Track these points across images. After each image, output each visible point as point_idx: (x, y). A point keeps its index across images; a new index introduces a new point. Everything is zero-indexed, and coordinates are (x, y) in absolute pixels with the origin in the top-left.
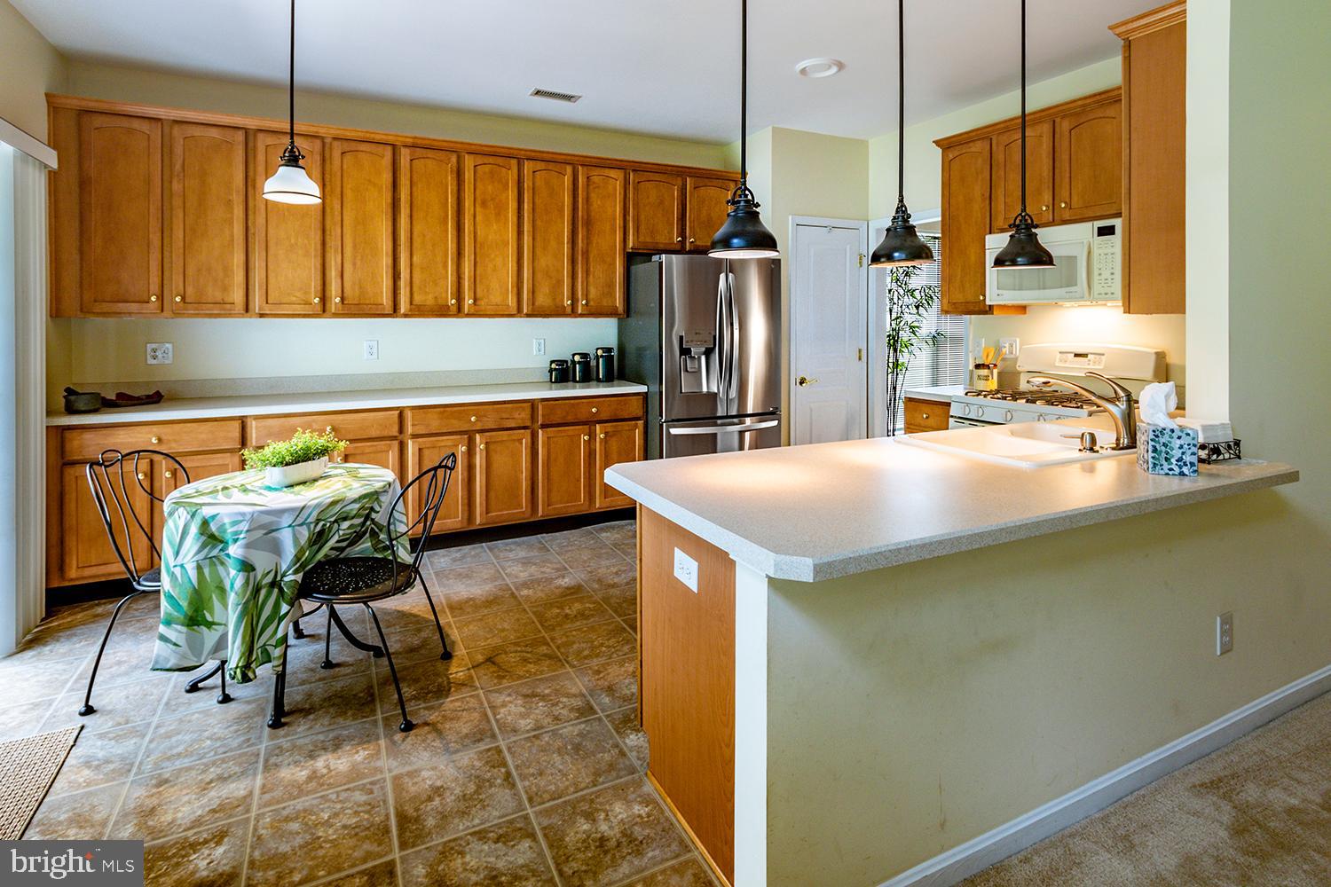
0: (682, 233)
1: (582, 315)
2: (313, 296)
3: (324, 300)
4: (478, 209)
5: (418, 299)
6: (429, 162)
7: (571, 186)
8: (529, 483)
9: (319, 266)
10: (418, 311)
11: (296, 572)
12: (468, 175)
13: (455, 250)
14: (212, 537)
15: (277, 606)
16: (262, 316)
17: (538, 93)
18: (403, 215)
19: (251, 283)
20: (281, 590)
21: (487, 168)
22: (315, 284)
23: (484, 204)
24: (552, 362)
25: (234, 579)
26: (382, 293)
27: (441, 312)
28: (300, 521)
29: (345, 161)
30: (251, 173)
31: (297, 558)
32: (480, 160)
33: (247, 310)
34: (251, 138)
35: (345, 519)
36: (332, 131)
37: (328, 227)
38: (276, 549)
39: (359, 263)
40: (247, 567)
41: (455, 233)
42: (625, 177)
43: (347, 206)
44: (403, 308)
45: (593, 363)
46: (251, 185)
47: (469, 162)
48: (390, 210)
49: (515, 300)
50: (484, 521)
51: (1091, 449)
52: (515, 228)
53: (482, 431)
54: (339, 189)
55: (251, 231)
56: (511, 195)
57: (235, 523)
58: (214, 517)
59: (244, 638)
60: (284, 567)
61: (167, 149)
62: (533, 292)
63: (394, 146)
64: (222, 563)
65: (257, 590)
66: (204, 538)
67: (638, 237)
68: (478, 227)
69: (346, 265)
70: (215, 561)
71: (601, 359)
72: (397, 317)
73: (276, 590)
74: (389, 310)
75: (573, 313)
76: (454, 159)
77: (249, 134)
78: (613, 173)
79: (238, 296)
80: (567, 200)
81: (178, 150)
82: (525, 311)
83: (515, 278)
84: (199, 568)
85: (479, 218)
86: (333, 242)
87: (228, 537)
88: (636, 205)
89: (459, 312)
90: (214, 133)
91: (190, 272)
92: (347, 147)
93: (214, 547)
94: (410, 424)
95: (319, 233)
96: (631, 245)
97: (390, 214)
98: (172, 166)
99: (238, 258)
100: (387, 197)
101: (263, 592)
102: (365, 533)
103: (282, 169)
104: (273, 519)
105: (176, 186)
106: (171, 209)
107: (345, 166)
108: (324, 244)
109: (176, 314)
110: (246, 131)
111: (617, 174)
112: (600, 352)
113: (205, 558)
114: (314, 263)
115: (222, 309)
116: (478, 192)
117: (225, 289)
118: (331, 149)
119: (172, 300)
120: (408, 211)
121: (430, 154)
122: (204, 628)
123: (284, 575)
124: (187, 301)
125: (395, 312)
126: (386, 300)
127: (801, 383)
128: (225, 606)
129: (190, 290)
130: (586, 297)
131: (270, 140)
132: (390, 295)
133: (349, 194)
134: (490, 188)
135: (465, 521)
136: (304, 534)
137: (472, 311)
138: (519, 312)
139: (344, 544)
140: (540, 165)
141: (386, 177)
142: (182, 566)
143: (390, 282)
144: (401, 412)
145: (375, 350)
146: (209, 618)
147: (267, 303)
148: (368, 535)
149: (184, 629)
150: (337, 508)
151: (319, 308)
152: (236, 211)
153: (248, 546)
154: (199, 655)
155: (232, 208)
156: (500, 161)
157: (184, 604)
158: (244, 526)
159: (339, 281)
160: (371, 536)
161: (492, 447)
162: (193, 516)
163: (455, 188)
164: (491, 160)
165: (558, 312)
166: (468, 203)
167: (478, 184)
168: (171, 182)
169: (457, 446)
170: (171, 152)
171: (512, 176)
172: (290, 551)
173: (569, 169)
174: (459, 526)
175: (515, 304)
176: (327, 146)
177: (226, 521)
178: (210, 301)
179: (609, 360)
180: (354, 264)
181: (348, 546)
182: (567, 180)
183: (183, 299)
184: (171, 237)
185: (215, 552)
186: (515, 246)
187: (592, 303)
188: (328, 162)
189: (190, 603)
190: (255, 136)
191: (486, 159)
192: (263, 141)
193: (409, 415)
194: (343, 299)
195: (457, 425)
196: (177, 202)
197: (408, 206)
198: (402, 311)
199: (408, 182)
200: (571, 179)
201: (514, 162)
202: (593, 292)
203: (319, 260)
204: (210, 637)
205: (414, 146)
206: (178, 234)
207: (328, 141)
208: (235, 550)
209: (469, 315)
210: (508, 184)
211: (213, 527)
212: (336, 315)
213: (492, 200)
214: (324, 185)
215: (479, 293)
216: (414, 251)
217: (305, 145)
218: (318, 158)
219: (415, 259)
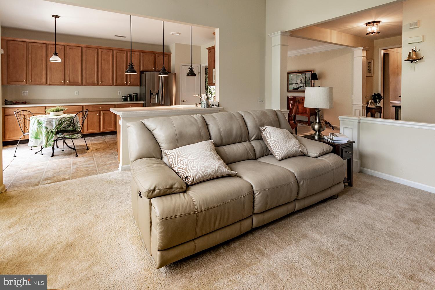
0: (155, 67)
1: (129, 86)
2: (62, 81)
3: (65, 81)
4: (103, 62)
5: (88, 81)
6: (90, 51)
7: (126, 56)
8: (114, 122)
9: (63, 74)
10: (87, 84)
11: (56, 129)
12: (100, 54)
13: (97, 71)
14: (40, 123)
15: (52, 135)
16: (50, 85)
17: (116, 36)
18: (84, 62)
19: (47, 77)
20: (53, 132)
21: (105, 52)
22: (62, 78)
23: (104, 60)
24: (123, 96)
25: (44, 130)
26: (79, 80)
27: (93, 84)
28: (56, 120)
29: (70, 51)
30: (47, 54)
31: (56, 127)
32: (103, 50)
33: (46, 83)
34: (47, 46)
35: (66, 121)
36: (67, 44)
37: (66, 65)
38: (52, 125)
39: (73, 73)
40: (46, 128)
41: (97, 66)
42: (140, 54)
43: (70, 61)
44: (84, 83)
45: (132, 97)
46: (47, 57)
47: (100, 51)
48: (81, 61)
49: (112, 82)
50: (103, 131)
51: (197, 106)
52: (112, 66)
53: (102, 111)
54: (68, 57)
55: (47, 66)
56: (111, 58)
57: (44, 120)
58: (40, 119)
59: (46, 140)
60: (53, 128)
61: (27, 48)
62: (117, 80)
63: (82, 47)
64: (42, 128)
65: (48, 133)
66: (38, 123)
67: (143, 68)
68: (103, 66)
69: (70, 74)
70: (40, 127)
71: (134, 96)
72: (82, 85)
73: (52, 133)
74: (80, 84)
75: (127, 85)
76: (97, 50)
77: (47, 45)
78: (137, 53)
79: (44, 80)
80: (125, 59)
81: (30, 48)
82: (115, 84)
83: (112, 77)
84: (37, 128)
85: (103, 63)
86: (67, 69)
87: (43, 123)
88: (143, 60)
89: (98, 84)
90: (38, 45)
91: (33, 75)
92: (70, 47)
93: (40, 125)
94: (85, 108)
95: (64, 66)
96: (141, 69)
97: (81, 62)
98: (28, 52)
99: (44, 72)
100: (80, 58)
101: (49, 133)
102: (70, 125)
103: (53, 56)
104: (52, 120)
105: (30, 56)
106: (28, 61)
107: (70, 52)
108: (65, 69)
109: (30, 85)
110: (46, 44)
111: (138, 53)
112: (134, 94)
113: (38, 127)
114: (62, 73)
115: (41, 84)
116: (103, 57)
117: (41, 79)
118: (66, 48)
119: (29, 81)
120: (85, 62)
121: (90, 49)
122: (38, 139)
123: (53, 130)
124: (32, 81)
125: (82, 84)
126: (80, 82)
127: (183, 102)
128: (42, 136)
129: (33, 79)
130: (130, 81)
131: (52, 46)
132: (81, 80)
133: (71, 58)
134: (106, 57)
135: (98, 131)
136: (57, 123)
137: (101, 84)
138: (113, 85)
139: (66, 127)
140: (118, 51)
141: (80, 54)
142: (34, 128)
143: (81, 78)
144: (83, 106)
145: (78, 93)
146: (39, 138)
147: (51, 82)
148: (71, 126)
149: (34, 139)
150: (64, 119)
151: (63, 84)
152: (44, 62)
153: (47, 124)
154: (37, 144)
155: (43, 61)
156: (108, 50)
157: (34, 135)
158: (46, 121)
159: (68, 77)
160: (72, 126)
161: (105, 114)
162: (36, 119)
163: (97, 56)
164: (106, 50)
165: (123, 85)
166: (100, 60)
167: (103, 56)
168: (28, 55)
169: (96, 114)
170: (28, 49)
171: (111, 53)
172: (54, 126)
173: (125, 52)
174: (97, 131)
175: (112, 83)
176: (65, 47)
177: (42, 120)
178: (38, 81)
179: (136, 96)
180: (72, 74)
181: (67, 128)
182: (125, 55)
183: (31, 81)
184: (28, 67)
185: (40, 126)
186: (112, 69)
187: (131, 83)
188: (66, 51)
189: (36, 135)
190: (48, 46)
191: (104, 50)
192: (50, 46)
193: (85, 107)
194: (69, 81)
195: (96, 109)
196: (30, 60)
197: (85, 61)
198: (84, 84)
199: (85, 55)
200: (126, 54)
201: (112, 51)
202: (132, 80)
203: (64, 73)
204: (39, 141)
205: (87, 47)
206: (30, 67)
207: (66, 46)
208: (44, 125)
209: (100, 85)
210: (110, 55)
211: (40, 121)
212: (68, 85)
213: (106, 59)
214: (65, 56)
215: (103, 80)
216: (87, 71)
217: (60, 47)
218: (63, 50)
219: (87, 73)
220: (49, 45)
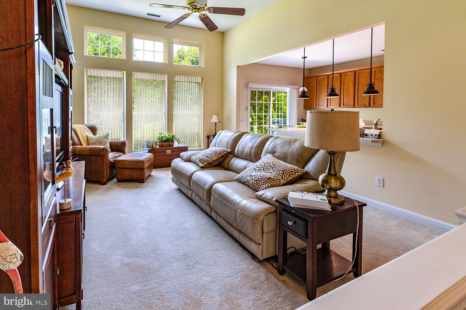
5: (359, 103)
12: (373, 73)
36: (343, 71)
47: (373, 70)
76: (370, 70)
89: (369, 106)
90: (322, 77)
92: (345, 73)
110: (328, 75)
168: (317, 86)
170: (317, 81)
209: (372, 107)
213: (380, 78)
214: (341, 82)
215: (375, 102)
216: (359, 93)
217: (337, 75)
218: (340, 77)
219: (359, 95)
220: (330, 75)
